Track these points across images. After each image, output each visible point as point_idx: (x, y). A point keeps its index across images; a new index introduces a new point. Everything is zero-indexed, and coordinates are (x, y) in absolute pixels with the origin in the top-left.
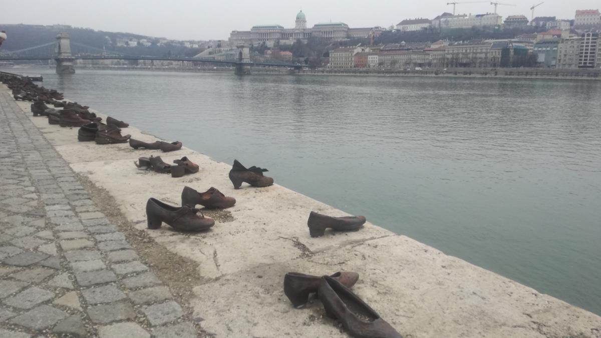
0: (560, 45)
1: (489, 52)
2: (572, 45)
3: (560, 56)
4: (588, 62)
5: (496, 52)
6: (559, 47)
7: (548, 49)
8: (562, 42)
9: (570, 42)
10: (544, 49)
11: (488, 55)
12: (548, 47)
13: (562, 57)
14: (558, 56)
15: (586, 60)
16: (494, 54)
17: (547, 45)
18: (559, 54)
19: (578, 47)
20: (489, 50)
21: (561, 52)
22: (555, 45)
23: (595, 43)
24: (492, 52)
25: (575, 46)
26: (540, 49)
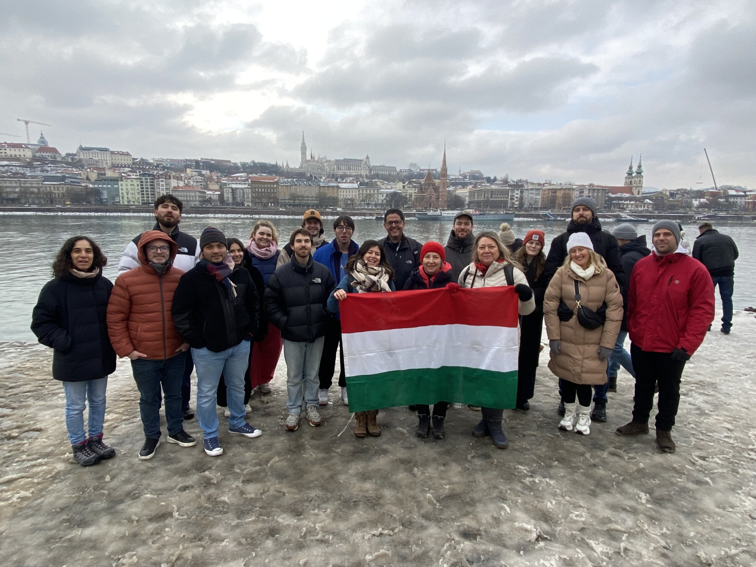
0: (120, 183)
1: (42, 187)
2: (132, 183)
3: (122, 193)
4: (150, 199)
5: (50, 187)
6: (120, 185)
7: (109, 186)
8: (122, 180)
9: (129, 181)
10: (105, 186)
11: (41, 189)
12: (108, 184)
13: (125, 194)
14: (120, 194)
15: (148, 197)
16: (48, 189)
17: (106, 182)
18: (121, 192)
19: (138, 185)
20: (40, 185)
21: (122, 189)
22: (115, 182)
23: (153, 182)
24: (46, 187)
25: (136, 185)
26: (101, 186)
